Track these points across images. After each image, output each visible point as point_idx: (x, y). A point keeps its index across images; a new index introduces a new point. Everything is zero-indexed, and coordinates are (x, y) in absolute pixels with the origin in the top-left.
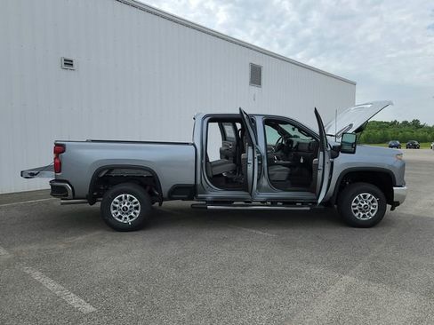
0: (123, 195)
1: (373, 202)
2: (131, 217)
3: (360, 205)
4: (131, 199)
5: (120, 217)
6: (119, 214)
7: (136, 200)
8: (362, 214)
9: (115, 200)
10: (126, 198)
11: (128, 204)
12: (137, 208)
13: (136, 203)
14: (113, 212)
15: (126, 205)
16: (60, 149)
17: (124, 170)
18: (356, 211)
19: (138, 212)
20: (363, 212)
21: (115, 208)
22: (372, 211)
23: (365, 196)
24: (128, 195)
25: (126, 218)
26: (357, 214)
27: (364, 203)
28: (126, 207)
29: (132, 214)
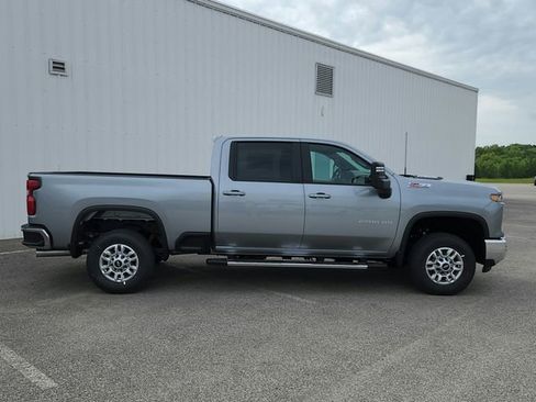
0: (116, 246)
1: (456, 259)
2: (126, 275)
3: (438, 264)
4: (127, 251)
5: (112, 275)
6: (111, 270)
7: (133, 252)
8: (440, 276)
9: (106, 251)
10: (119, 248)
11: (123, 257)
12: (134, 263)
13: (132, 256)
14: (102, 267)
15: (119, 258)
16: (34, 184)
17: (117, 213)
18: (432, 272)
19: (135, 268)
20: (442, 273)
21: (105, 263)
22: (455, 273)
23: (445, 252)
24: (122, 246)
25: (119, 276)
26: (433, 277)
27: (444, 262)
28: (119, 261)
29: (128, 271)
